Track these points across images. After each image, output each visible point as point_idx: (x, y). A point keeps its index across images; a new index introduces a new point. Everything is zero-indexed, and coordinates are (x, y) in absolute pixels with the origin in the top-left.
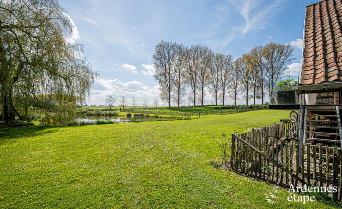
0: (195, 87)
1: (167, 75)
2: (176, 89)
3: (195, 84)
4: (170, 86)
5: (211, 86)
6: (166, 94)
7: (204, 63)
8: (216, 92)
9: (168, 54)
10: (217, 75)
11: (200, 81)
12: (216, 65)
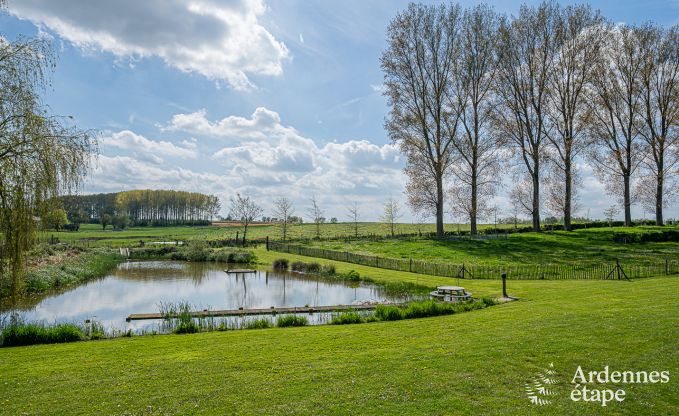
0: (536, 158)
1: (430, 120)
2: (465, 167)
3: (535, 146)
4: (439, 156)
5: (604, 150)
6: (427, 187)
7: (572, 68)
8: (627, 173)
9: (433, 50)
10: (627, 111)
11: (557, 136)
12: (624, 70)
